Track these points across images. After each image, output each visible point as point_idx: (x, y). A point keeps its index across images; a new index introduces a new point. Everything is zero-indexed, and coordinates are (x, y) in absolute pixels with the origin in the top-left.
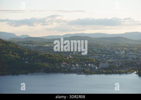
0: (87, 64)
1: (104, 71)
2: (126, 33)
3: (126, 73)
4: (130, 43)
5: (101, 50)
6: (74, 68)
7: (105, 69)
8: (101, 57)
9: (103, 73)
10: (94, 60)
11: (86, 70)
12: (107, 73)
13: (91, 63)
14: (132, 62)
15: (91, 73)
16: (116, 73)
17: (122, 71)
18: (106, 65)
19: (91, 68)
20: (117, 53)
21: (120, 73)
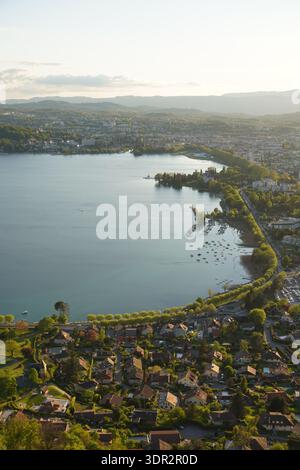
0: (65, 140)
1: (88, 150)
2: (118, 97)
3: (118, 152)
4: (122, 110)
5: (84, 120)
6: (46, 146)
7: (91, 147)
8: (84, 130)
9: (87, 153)
10: (74, 136)
11: (64, 149)
12: (93, 153)
13: (70, 139)
14: (126, 138)
15: (71, 153)
16: (105, 152)
17: (113, 149)
18: (92, 142)
19: (71, 146)
20: (105, 124)
21: (110, 152)
